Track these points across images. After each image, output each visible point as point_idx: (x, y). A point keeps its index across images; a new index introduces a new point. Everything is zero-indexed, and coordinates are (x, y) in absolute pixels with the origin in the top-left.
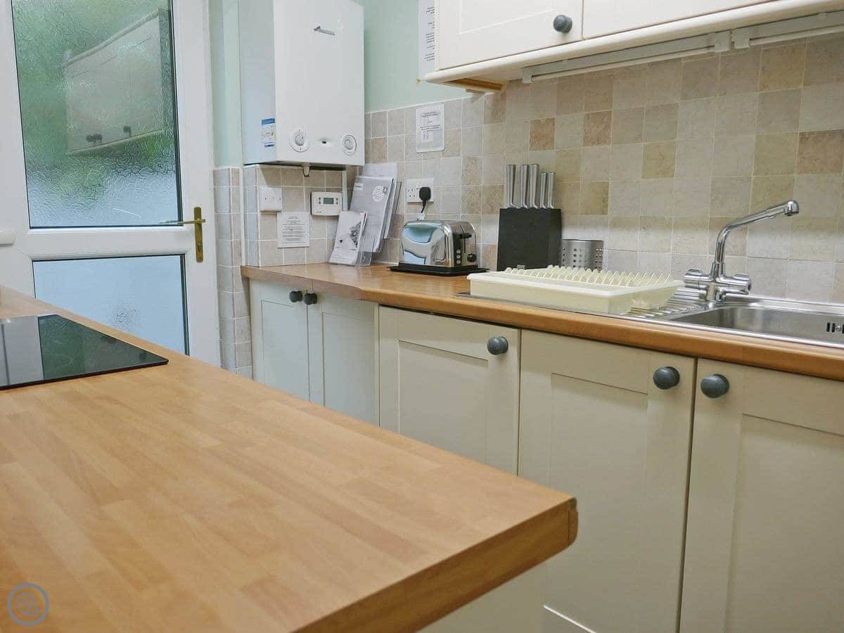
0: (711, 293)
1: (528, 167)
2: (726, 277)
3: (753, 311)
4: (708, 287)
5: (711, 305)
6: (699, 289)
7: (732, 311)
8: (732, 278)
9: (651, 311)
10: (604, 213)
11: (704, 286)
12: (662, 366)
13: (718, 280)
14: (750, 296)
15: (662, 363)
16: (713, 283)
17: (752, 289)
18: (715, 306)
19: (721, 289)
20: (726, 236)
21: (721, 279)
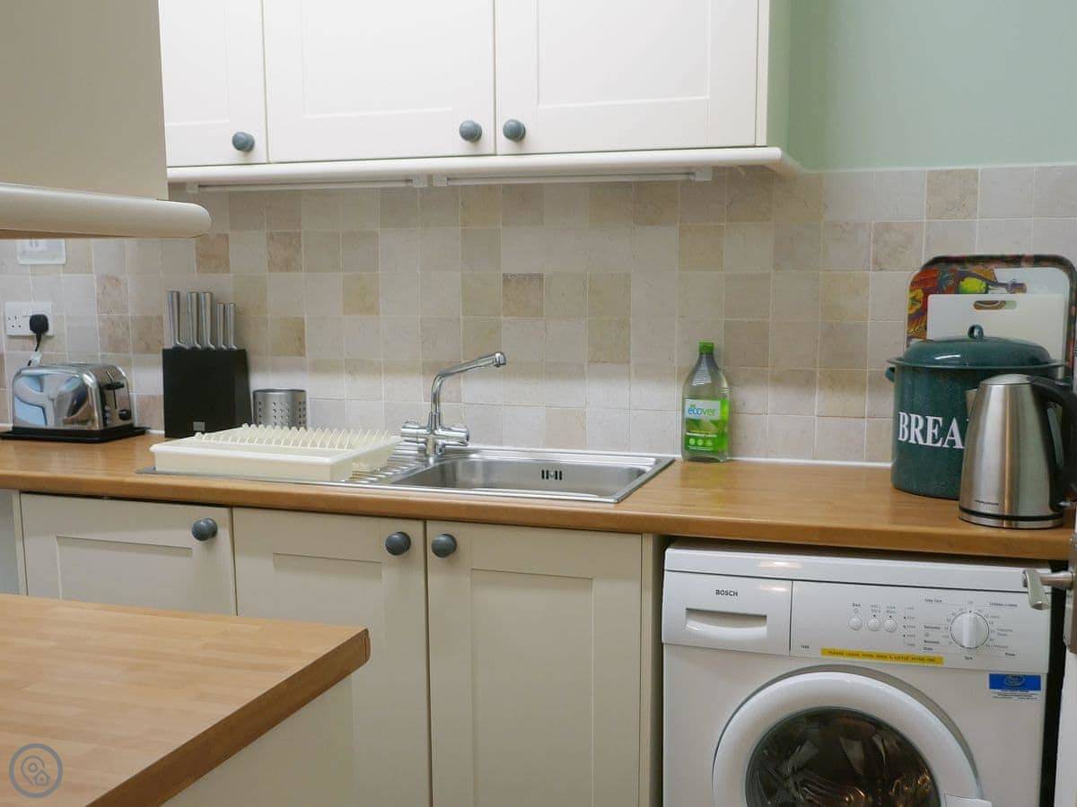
0: (430, 446)
1: (198, 294)
2: (443, 428)
3: (473, 464)
4: (427, 440)
5: (431, 460)
6: (418, 443)
7: (454, 466)
8: (450, 430)
9: (373, 473)
10: (301, 354)
11: (423, 440)
12: (392, 533)
13: (436, 431)
14: (470, 446)
15: (392, 528)
16: (432, 436)
17: (470, 440)
18: (435, 462)
19: (440, 442)
20: (440, 385)
21: (440, 432)
